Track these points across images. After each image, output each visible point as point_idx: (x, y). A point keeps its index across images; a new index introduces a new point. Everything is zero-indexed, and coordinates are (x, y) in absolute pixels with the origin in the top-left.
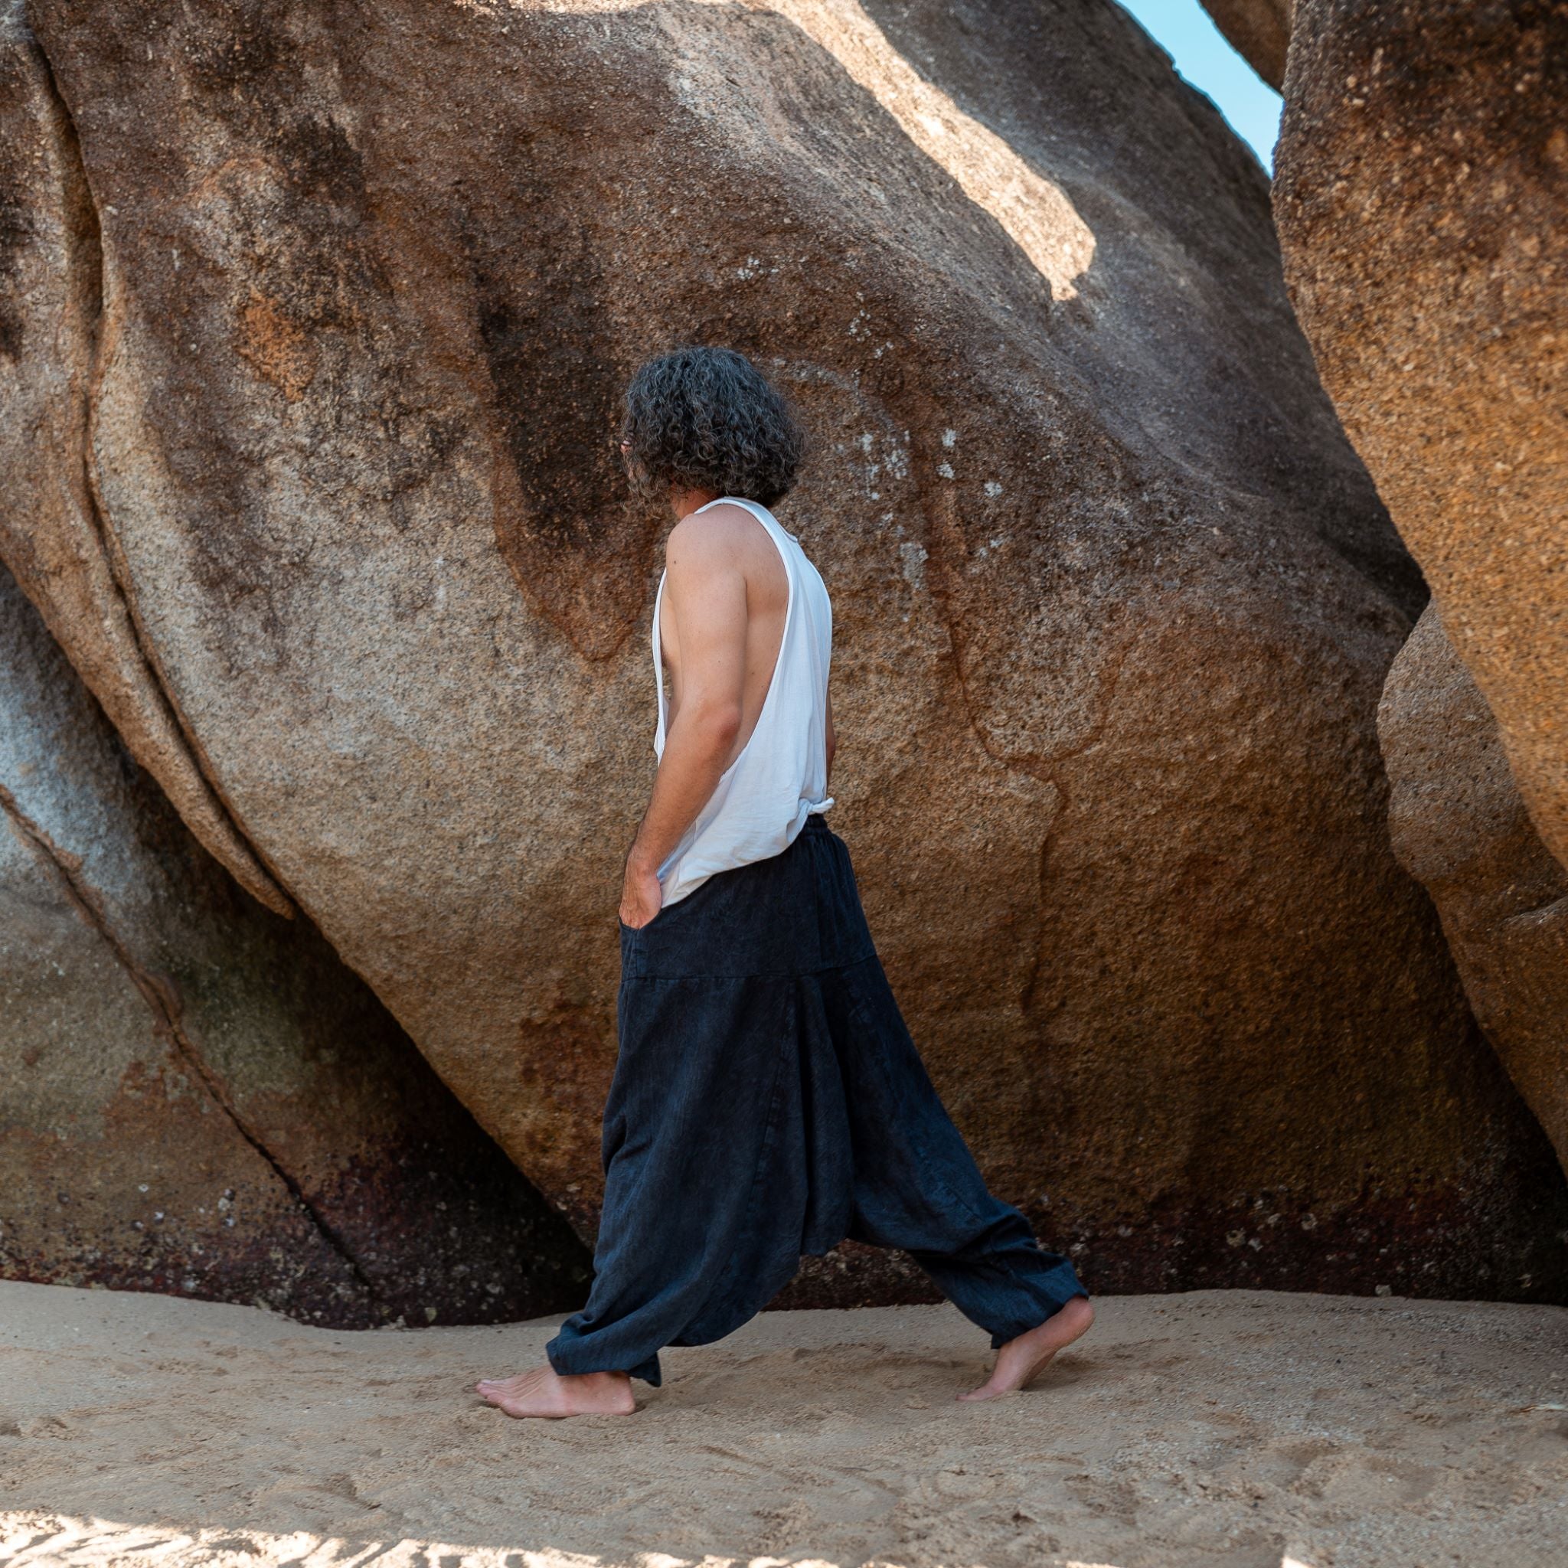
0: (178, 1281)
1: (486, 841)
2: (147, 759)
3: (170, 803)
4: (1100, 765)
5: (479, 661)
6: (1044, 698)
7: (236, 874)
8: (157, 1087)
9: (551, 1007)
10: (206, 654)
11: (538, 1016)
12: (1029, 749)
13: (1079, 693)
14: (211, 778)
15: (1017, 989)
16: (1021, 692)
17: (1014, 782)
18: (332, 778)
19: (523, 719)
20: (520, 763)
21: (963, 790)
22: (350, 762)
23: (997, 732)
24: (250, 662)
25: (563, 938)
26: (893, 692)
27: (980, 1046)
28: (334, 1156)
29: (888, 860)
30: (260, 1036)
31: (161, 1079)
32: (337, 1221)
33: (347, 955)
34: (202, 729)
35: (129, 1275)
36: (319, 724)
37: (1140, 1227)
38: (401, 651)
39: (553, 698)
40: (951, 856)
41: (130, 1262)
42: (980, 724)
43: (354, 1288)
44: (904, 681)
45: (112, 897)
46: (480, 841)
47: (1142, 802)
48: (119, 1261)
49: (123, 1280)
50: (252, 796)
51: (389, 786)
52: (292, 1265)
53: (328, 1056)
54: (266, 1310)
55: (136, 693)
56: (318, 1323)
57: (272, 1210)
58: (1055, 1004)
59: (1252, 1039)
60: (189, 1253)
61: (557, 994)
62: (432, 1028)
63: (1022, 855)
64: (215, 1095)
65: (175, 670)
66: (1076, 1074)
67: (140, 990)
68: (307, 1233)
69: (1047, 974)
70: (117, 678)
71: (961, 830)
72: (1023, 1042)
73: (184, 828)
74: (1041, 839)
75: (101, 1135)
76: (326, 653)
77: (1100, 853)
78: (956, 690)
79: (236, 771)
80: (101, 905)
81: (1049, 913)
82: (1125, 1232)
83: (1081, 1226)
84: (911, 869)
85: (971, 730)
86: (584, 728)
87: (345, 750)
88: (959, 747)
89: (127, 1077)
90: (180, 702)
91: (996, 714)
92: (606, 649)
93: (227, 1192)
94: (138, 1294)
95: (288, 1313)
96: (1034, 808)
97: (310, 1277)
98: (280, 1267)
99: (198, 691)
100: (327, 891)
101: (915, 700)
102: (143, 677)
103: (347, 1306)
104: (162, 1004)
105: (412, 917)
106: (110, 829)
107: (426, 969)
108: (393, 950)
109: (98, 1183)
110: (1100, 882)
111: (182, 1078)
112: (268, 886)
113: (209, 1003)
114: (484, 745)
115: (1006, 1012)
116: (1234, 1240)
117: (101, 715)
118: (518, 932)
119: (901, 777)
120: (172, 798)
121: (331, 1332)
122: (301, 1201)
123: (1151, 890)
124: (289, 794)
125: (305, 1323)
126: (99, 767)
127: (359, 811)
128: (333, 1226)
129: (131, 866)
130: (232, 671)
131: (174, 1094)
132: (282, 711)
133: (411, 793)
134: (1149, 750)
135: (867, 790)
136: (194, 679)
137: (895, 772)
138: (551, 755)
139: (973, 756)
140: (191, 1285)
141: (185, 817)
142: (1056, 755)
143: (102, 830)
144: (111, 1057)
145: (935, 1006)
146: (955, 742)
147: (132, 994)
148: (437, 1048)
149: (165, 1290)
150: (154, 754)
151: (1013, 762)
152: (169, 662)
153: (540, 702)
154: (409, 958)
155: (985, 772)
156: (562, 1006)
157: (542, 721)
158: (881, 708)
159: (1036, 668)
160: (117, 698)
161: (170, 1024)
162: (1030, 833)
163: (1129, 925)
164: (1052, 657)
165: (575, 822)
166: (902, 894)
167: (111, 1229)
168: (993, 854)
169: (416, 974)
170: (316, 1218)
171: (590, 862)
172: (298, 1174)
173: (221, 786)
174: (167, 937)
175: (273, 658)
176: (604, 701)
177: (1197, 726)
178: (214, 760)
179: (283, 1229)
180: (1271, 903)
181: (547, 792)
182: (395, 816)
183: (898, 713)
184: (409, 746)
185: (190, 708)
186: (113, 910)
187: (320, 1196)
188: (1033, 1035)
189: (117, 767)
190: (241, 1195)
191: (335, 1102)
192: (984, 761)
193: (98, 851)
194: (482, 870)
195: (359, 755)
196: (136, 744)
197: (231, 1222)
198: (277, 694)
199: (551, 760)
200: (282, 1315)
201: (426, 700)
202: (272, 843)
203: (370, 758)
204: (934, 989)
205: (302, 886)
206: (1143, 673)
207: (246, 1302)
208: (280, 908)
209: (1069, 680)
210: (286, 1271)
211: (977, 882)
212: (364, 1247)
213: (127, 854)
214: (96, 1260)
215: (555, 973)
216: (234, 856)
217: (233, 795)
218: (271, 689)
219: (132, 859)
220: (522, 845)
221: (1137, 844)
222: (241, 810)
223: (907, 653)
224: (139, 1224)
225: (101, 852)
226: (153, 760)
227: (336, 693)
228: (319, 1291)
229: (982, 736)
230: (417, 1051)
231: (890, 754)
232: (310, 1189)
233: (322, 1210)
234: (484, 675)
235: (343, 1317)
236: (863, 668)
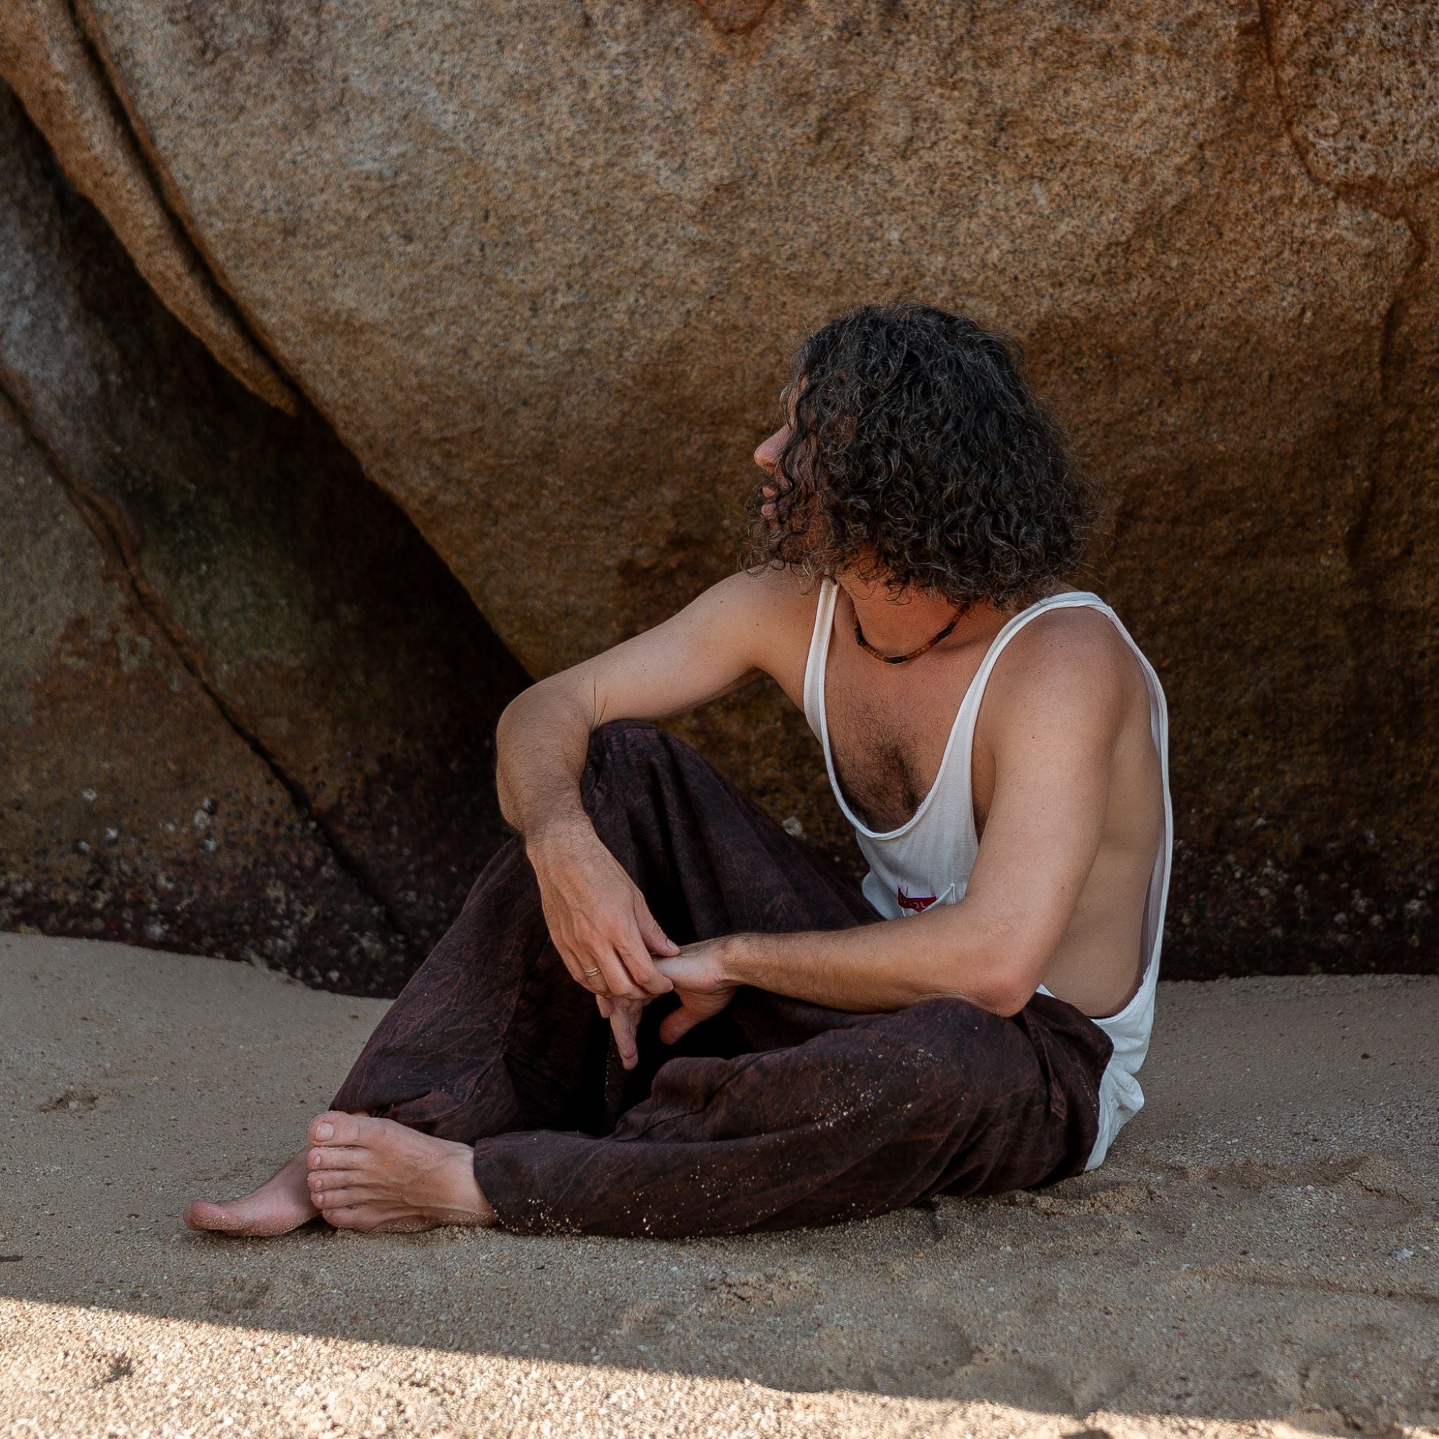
0: (139, 924)
1: (571, 299)
2: (89, 184)
3: (122, 249)
5: (561, 34)
6: (1395, 95)
7: (214, 348)
8: (107, 653)
9: (662, 543)
10: (169, 28)
11: (644, 556)
12: (1371, 170)
14: (179, 210)
15: (1340, 527)
16: (1361, 85)
17: (1346, 219)
18: (349, 207)
19: (625, 119)
20: (619, 185)
21: (1270, 229)
22: (374, 184)
23: (1323, 144)
24: (232, 38)
25: (681, 443)
26: (1171, 81)
27: (1285, 610)
28: (357, 755)
29: (1157, 333)
30: (253, 584)
31: (113, 643)
32: (361, 846)
33: (372, 468)
34: (164, 138)
35: (71, 915)
36: (329, 128)
38: (449, 18)
39: (669, 87)
40: (1250, 328)
41: (73, 898)
42: (1298, 131)
43: (384, 940)
44: (1187, 64)
45: (44, 384)
46: (561, 299)
48: (57, 895)
49: (63, 923)
50: (236, 235)
51: (431, 218)
52: (297, 906)
53: (349, 614)
54: (262, 968)
55: (70, 88)
56: (334, 988)
57: (269, 829)
58: (1396, 551)
60: (154, 887)
61: (671, 524)
62: (492, 573)
63: (1355, 330)
64: (190, 667)
65: (126, 52)
66: (1422, 655)
67: (82, 514)
68: (319, 862)
69: (1387, 505)
70: (45, 64)
71: (1267, 288)
72: (1348, 604)
73: (143, 286)
74: (1383, 305)
75: (30, 720)
76: (340, 24)
78: (1264, 80)
79: (213, 198)
80: (28, 395)
81: (1392, 416)
83: (1421, 875)
84: (1190, 347)
85: (1286, 140)
86: (713, 132)
87: (369, 166)
88: (1267, 166)
89: (65, 638)
90: (134, 100)
91: (1324, 117)
92: (748, 15)
93: (206, 803)
94: (85, 942)
95: (292, 973)
96: (1374, 259)
97: (323, 923)
98: (281, 909)
99: (158, 83)
100: (342, 373)
101: (1203, 95)
102: (81, 62)
103: (375, 964)
104: (113, 535)
105: (463, 411)
106: (39, 287)
107: (484, 487)
108: (437, 459)
109: (26, 787)
111: (144, 642)
112: (261, 367)
113: (180, 536)
114: (568, 157)
115: (1324, 561)
117: (27, 124)
118: (615, 434)
119: (1179, 209)
120: (124, 239)
121: (350, 1000)
122: (311, 817)
124: (289, 231)
125: (316, 987)
126: (25, 198)
127: (388, 255)
128: (355, 854)
129: (70, 341)
130: (206, 52)
131: (131, 664)
132: (278, 111)
133: (462, 229)
135: (1129, 227)
136: (153, 67)
137: (1171, 200)
138: (665, 173)
139: (1287, 179)
140: (157, 930)
141: (142, 265)
142: (1409, 180)
143: (29, 288)
144: (43, 609)
145: (1221, 550)
146: (1261, 159)
147: (71, 521)
148: (499, 601)
149: (122, 937)
150: (97, 175)
151: (1346, 190)
152: (116, 42)
153: (649, 94)
154: (462, 470)
155: (1303, 203)
156: (679, 542)
157: (652, 122)
158: (1151, 105)
159: (1384, 49)
160: (45, 94)
161: (126, 565)
162: (1370, 295)
164: (1409, 33)
165: (698, 271)
166: (1177, 383)
167: (44, 852)
168: (1312, 327)
169: (469, 494)
170: (330, 841)
171: (720, 331)
172: (307, 779)
173: (192, 221)
174: (121, 441)
175: (264, 32)
176: (744, 91)
178: (181, 182)
179: (286, 856)
181: (659, 228)
182: (440, 263)
183: (1177, 113)
184: (460, 160)
185: (147, 107)
186: (44, 403)
187: (337, 810)
188: (1363, 596)
189: (50, 198)
190: (225, 807)
191: (359, 679)
192: (1303, 187)
193: (22, 318)
194: (565, 342)
195: (388, 173)
196: (71, 162)
197: (211, 845)
198: (270, 85)
199: (665, 180)
200: (284, 975)
201: (484, 92)
202: (265, 304)
203: (404, 178)
204: (1221, 526)
205: (307, 366)
207: (234, 956)
208: (278, 398)
210: (289, 914)
211: (1288, 367)
212: (399, 883)
213: (64, 323)
214: (26, 894)
215: (669, 494)
216: (211, 323)
217: (209, 234)
218: (262, 79)
219: (71, 329)
220: (622, 306)
222: (220, 257)
223: (1192, 23)
224: (84, 845)
225: (27, 319)
226: (96, 185)
227: (354, 83)
228: (335, 944)
229: (1301, 150)
230: (472, 606)
231: (1165, 174)
232: (324, 800)
233: (341, 830)
234: (568, 54)
235: (369, 979)
236: (1127, 45)
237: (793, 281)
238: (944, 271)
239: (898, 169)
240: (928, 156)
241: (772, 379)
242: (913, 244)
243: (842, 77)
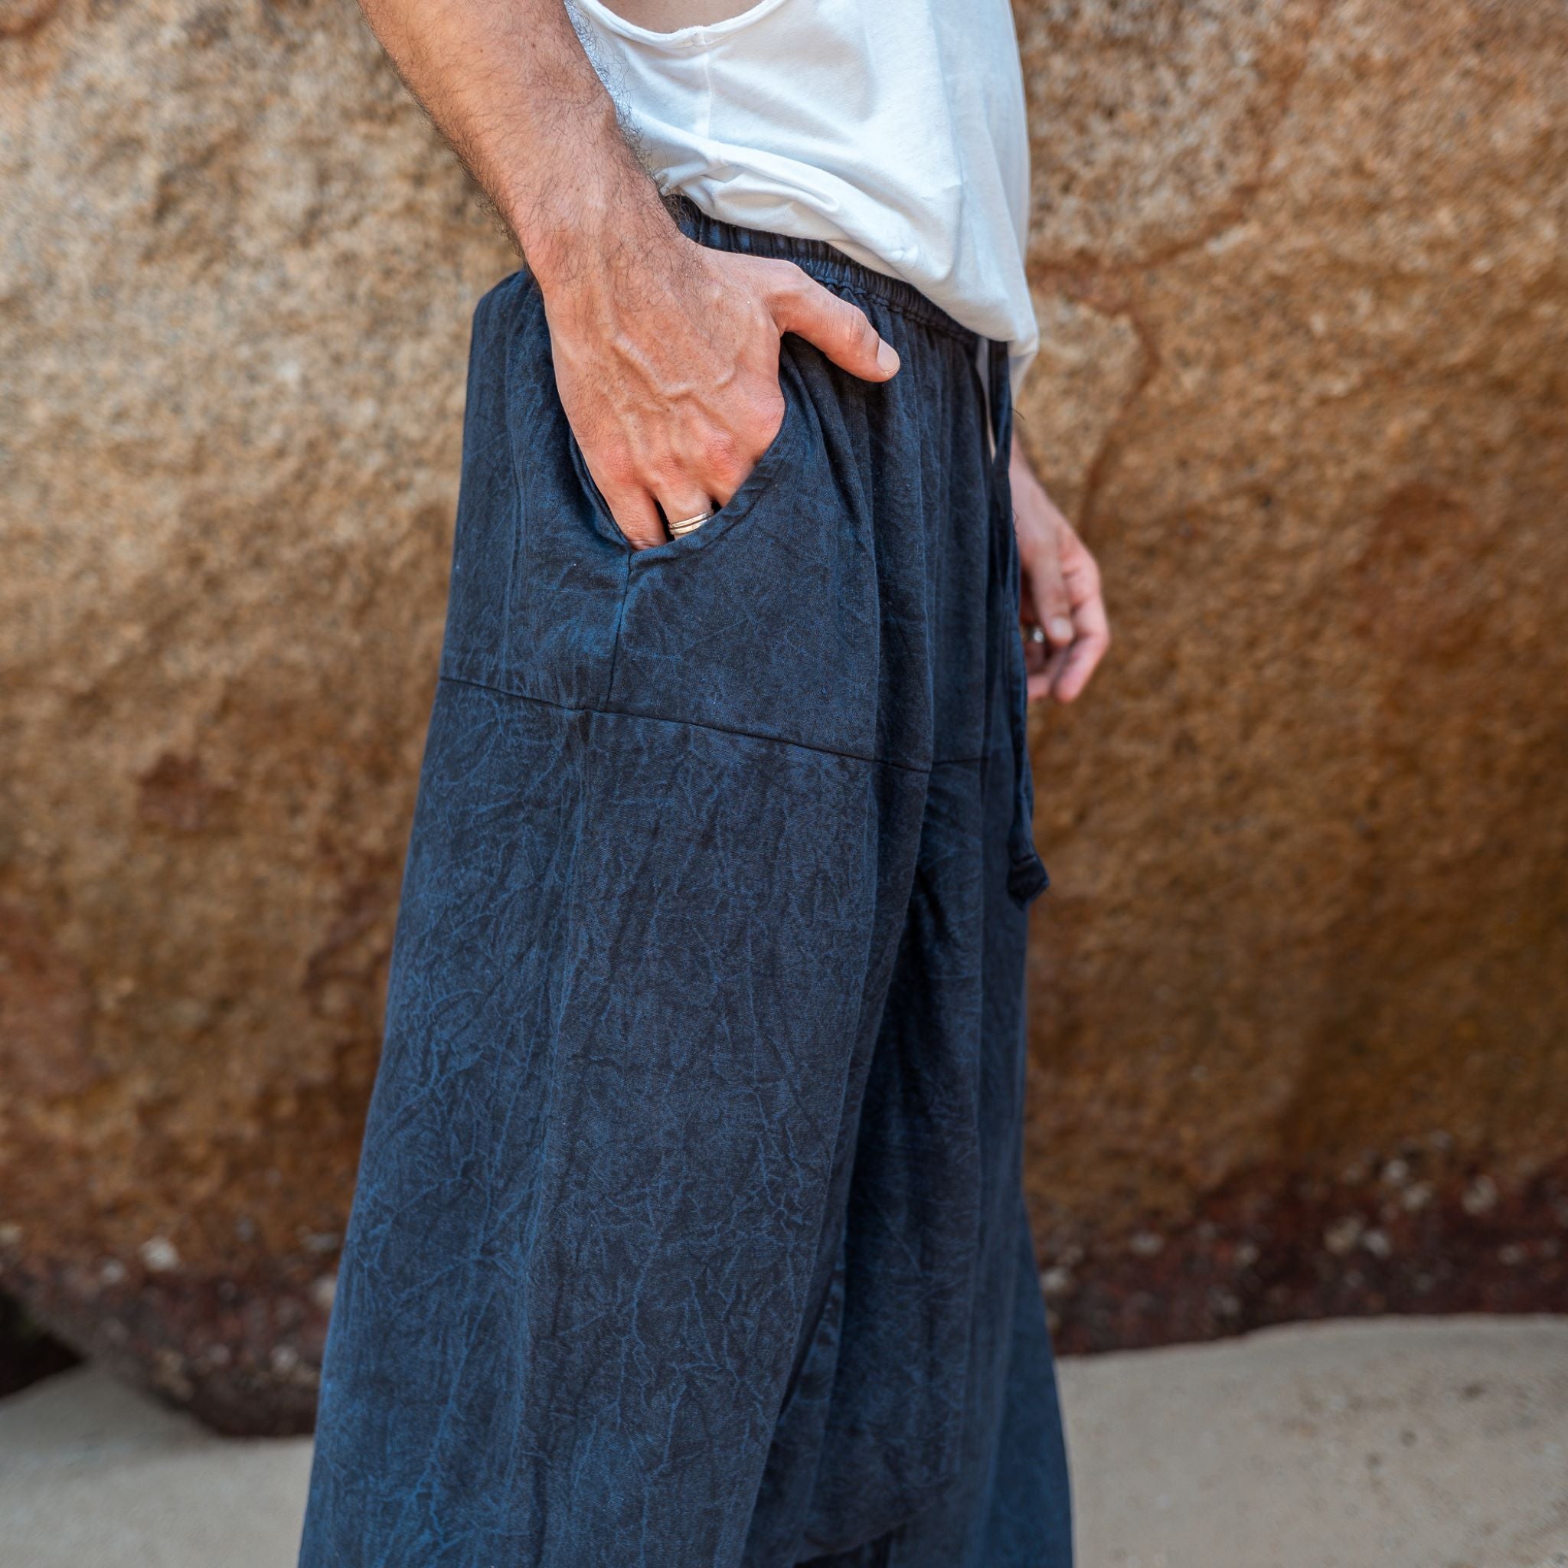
4: (1238, 280)
6: (1123, 120)
12: (1079, 241)
13: (1206, 103)
37: (1177, 1233)
47: (1318, 366)
59: (1442, 869)
74: (1089, 451)
77: (1208, 485)
82: (1147, 1244)
92: (27, 7)
96: (1080, 379)
110: (1201, 552)
116: (1341, 1239)
123: (1307, 570)
134: (1352, 244)
142: (1141, 254)
159: (1109, 42)
162: (1068, 439)
163: (1252, 644)
177: (1458, 193)
180: (1534, 591)
206: (1364, 57)
209: (1183, 73)
221: (1294, 464)
237: (122, 455)
238: (376, 426)
239: (294, 263)
240: (344, 240)
241: (91, 617)
242: (322, 386)
243: (197, 107)
